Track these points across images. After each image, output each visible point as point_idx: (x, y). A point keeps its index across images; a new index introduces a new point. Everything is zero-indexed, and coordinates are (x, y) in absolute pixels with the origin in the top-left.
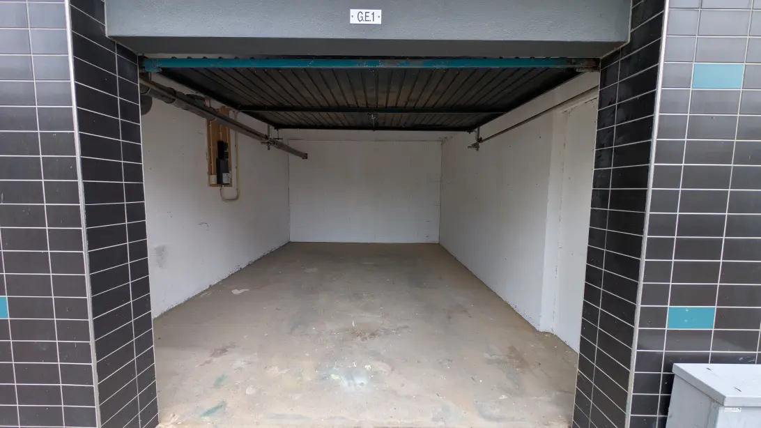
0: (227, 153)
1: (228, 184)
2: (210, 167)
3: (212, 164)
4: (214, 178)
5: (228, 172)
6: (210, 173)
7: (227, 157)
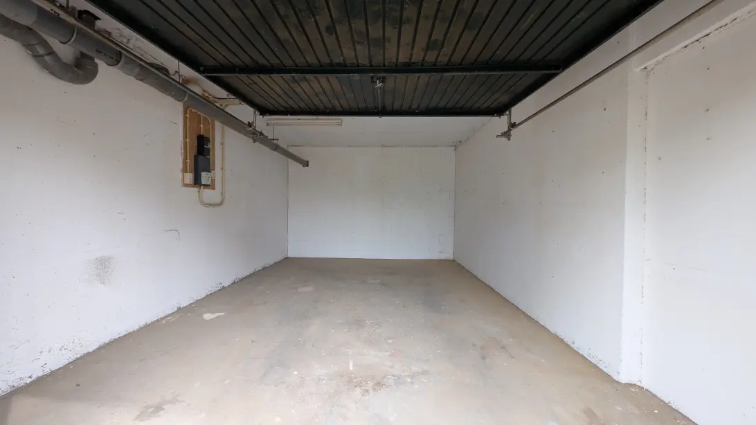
0: (209, 150)
1: (209, 185)
2: (185, 163)
3: (188, 161)
4: (189, 177)
5: (210, 172)
6: (185, 170)
7: (209, 154)
